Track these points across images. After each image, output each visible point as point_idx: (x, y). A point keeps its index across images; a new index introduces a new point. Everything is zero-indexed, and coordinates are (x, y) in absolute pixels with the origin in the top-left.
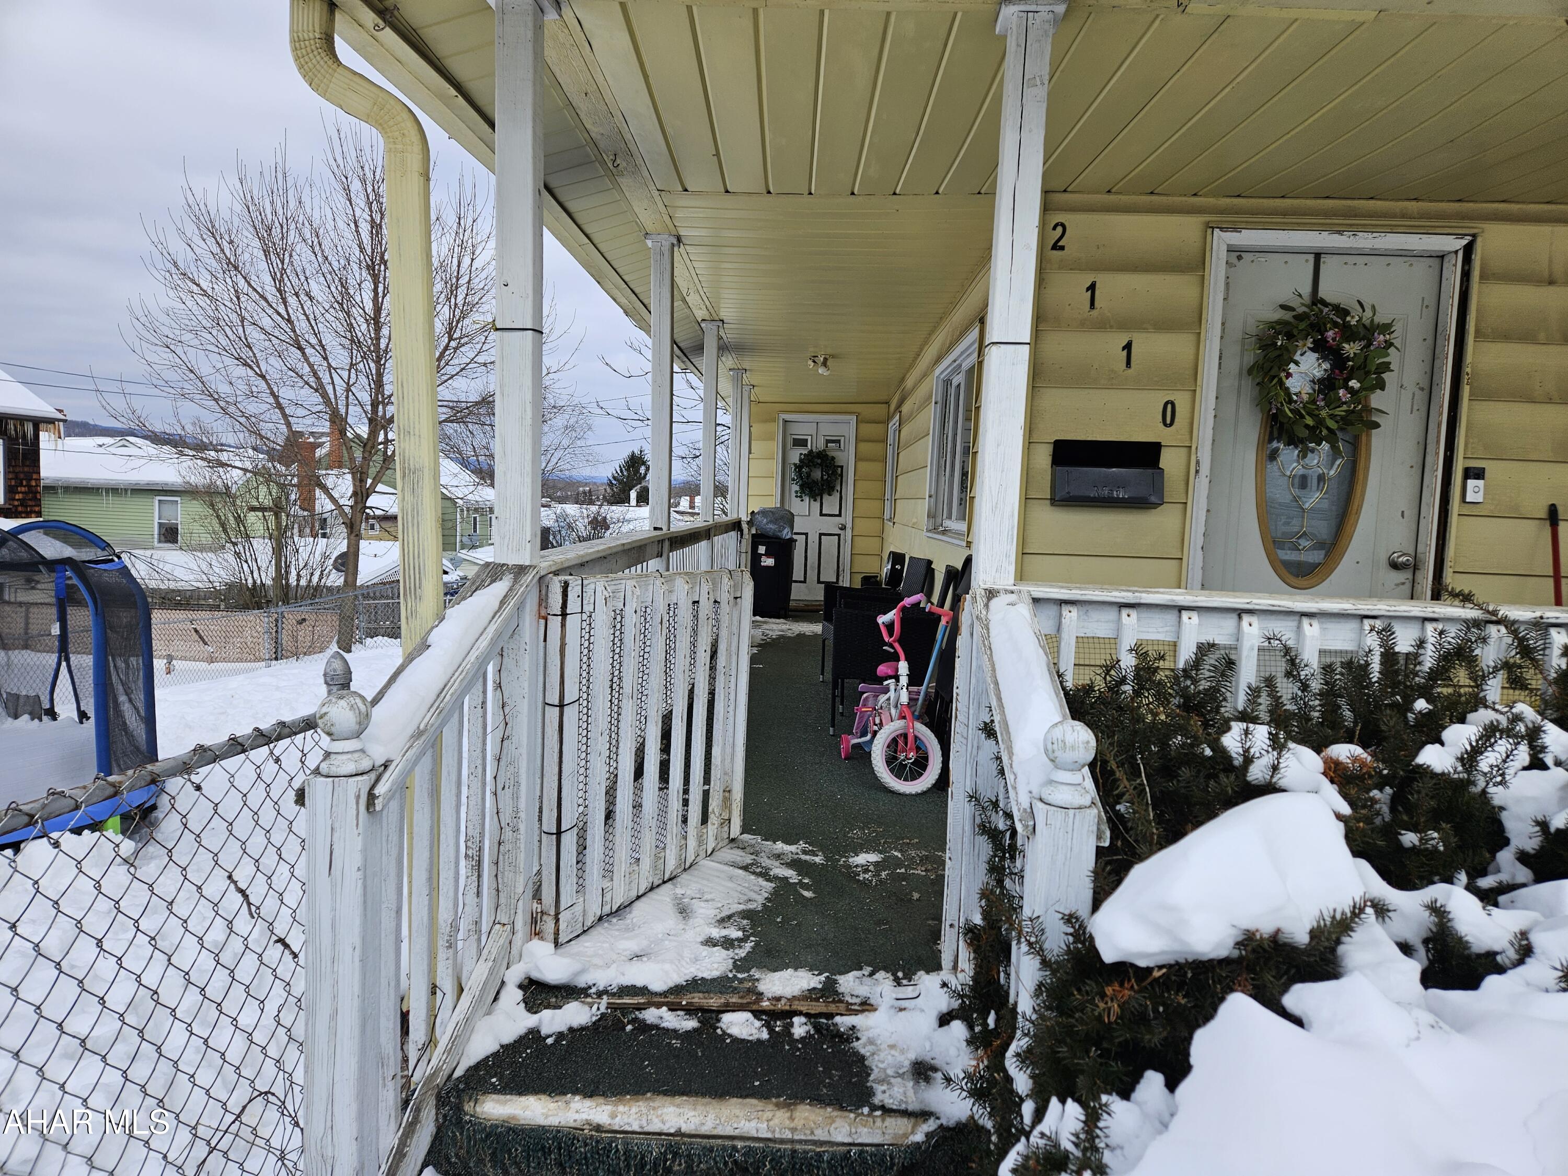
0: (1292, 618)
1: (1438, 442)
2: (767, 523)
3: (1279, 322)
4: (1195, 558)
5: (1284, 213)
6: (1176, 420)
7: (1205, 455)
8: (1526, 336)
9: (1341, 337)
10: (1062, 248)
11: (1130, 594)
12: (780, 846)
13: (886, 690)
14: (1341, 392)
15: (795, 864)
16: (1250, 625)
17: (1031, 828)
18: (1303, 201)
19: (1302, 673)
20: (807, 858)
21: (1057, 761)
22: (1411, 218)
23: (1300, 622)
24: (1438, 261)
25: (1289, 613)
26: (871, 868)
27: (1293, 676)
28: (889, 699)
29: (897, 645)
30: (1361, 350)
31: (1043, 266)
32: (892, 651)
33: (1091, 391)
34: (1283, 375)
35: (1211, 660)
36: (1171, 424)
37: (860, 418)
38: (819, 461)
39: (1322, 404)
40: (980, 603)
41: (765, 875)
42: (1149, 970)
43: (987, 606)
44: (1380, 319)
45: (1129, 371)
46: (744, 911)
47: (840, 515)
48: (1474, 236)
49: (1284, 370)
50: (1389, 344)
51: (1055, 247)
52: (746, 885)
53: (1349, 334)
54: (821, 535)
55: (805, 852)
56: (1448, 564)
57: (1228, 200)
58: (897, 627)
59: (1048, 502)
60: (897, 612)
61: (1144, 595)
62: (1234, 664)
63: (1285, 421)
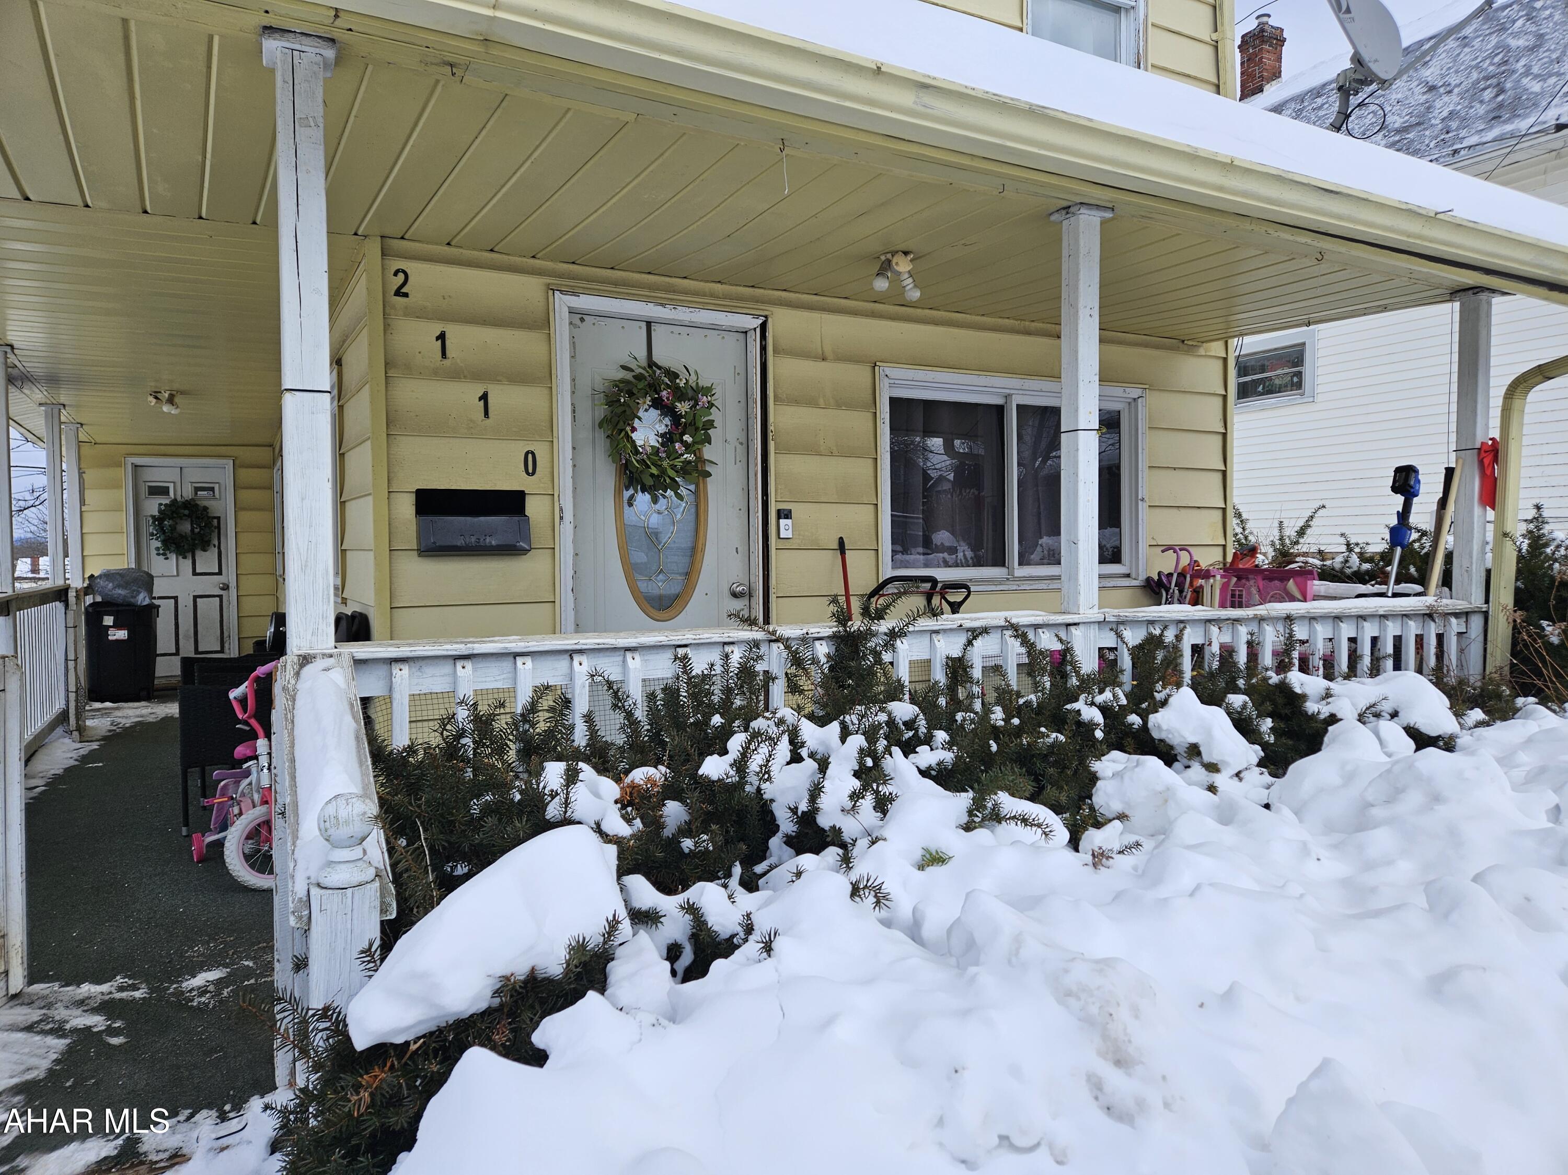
0: (618, 653)
1: (756, 489)
2: (114, 588)
3: (622, 381)
4: (567, 600)
5: (616, 283)
6: (538, 469)
7: (567, 502)
8: (811, 402)
9: (673, 396)
10: (406, 295)
11: (462, 646)
12: (87, 989)
13: (248, 773)
14: (677, 445)
15: (107, 1007)
16: (581, 664)
17: (305, 919)
18: (631, 274)
19: (626, 704)
20: (124, 995)
21: (331, 839)
22: (718, 297)
23: (625, 656)
24: (743, 335)
25: (615, 649)
26: (211, 988)
27: (619, 708)
28: (250, 784)
29: (253, 722)
30: (691, 408)
31: (387, 311)
32: (247, 728)
33: (451, 440)
34: (628, 429)
35: (547, 702)
36: (533, 473)
37: (237, 462)
38: (186, 512)
39: (664, 455)
40: (290, 672)
41: (59, 1031)
42: (407, 1044)
43: (297, 674)
44: (703, 383)
45: (487, 421)
46: (16, 1086)
47: (220, 573)
48: (766, 317)
49: (629, 424)
50: (711, 405)
51: (398, 293)
52: (27, 1050)
53: (680, 394)
54: (195, 597)
55: (121, 989)
56: (772, 591)
57: (565, 266)
58: (251, 702)
59: (416, 552)
60: (251, 685)
61: (476, 645)
62: (570, 702)
63: (634, 471)
